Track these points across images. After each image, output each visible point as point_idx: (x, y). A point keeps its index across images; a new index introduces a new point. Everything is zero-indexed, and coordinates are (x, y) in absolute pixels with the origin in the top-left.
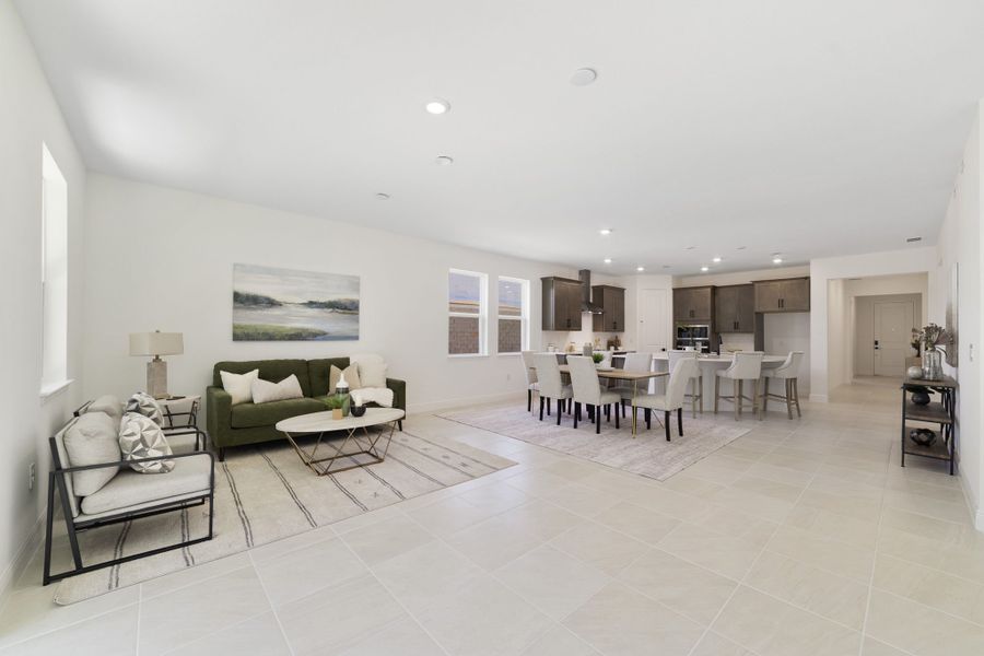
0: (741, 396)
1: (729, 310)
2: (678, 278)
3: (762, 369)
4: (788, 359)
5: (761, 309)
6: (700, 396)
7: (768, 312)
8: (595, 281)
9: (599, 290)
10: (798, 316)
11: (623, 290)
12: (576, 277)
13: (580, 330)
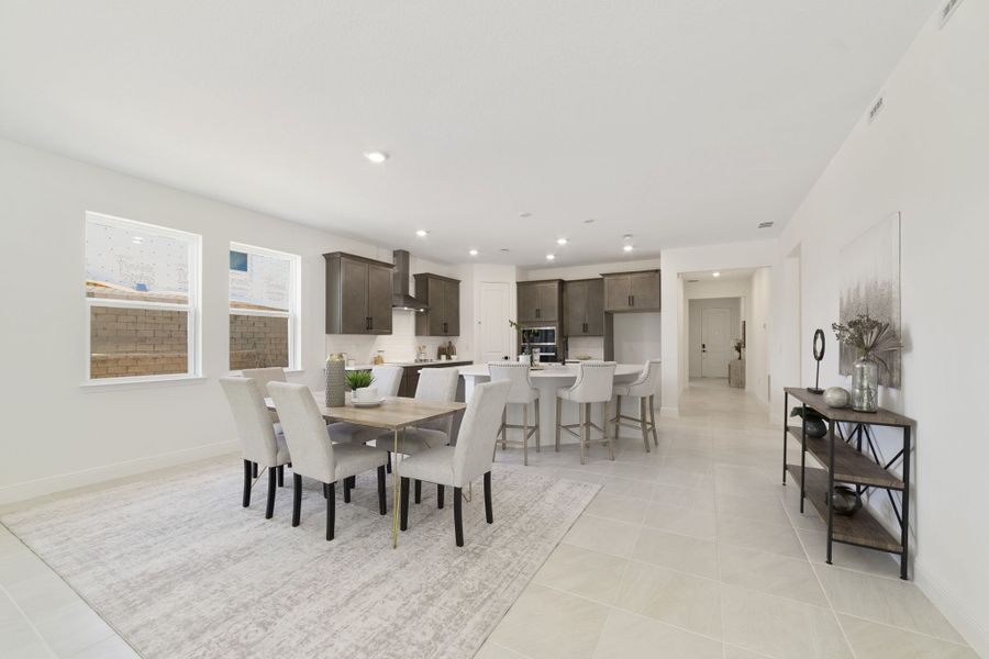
0: (588, 424)
1: (578, 309)
2: (522, 269)
3: (614, 384)
4: (645, 368)
5: (611, 308)
6: (537, 427)
7: (617, 312)
8: (416, 268)
9: (423, 280)
10: (648, 317)
11: (458, 282)
12: (388, 258)
13: (391, 333)
